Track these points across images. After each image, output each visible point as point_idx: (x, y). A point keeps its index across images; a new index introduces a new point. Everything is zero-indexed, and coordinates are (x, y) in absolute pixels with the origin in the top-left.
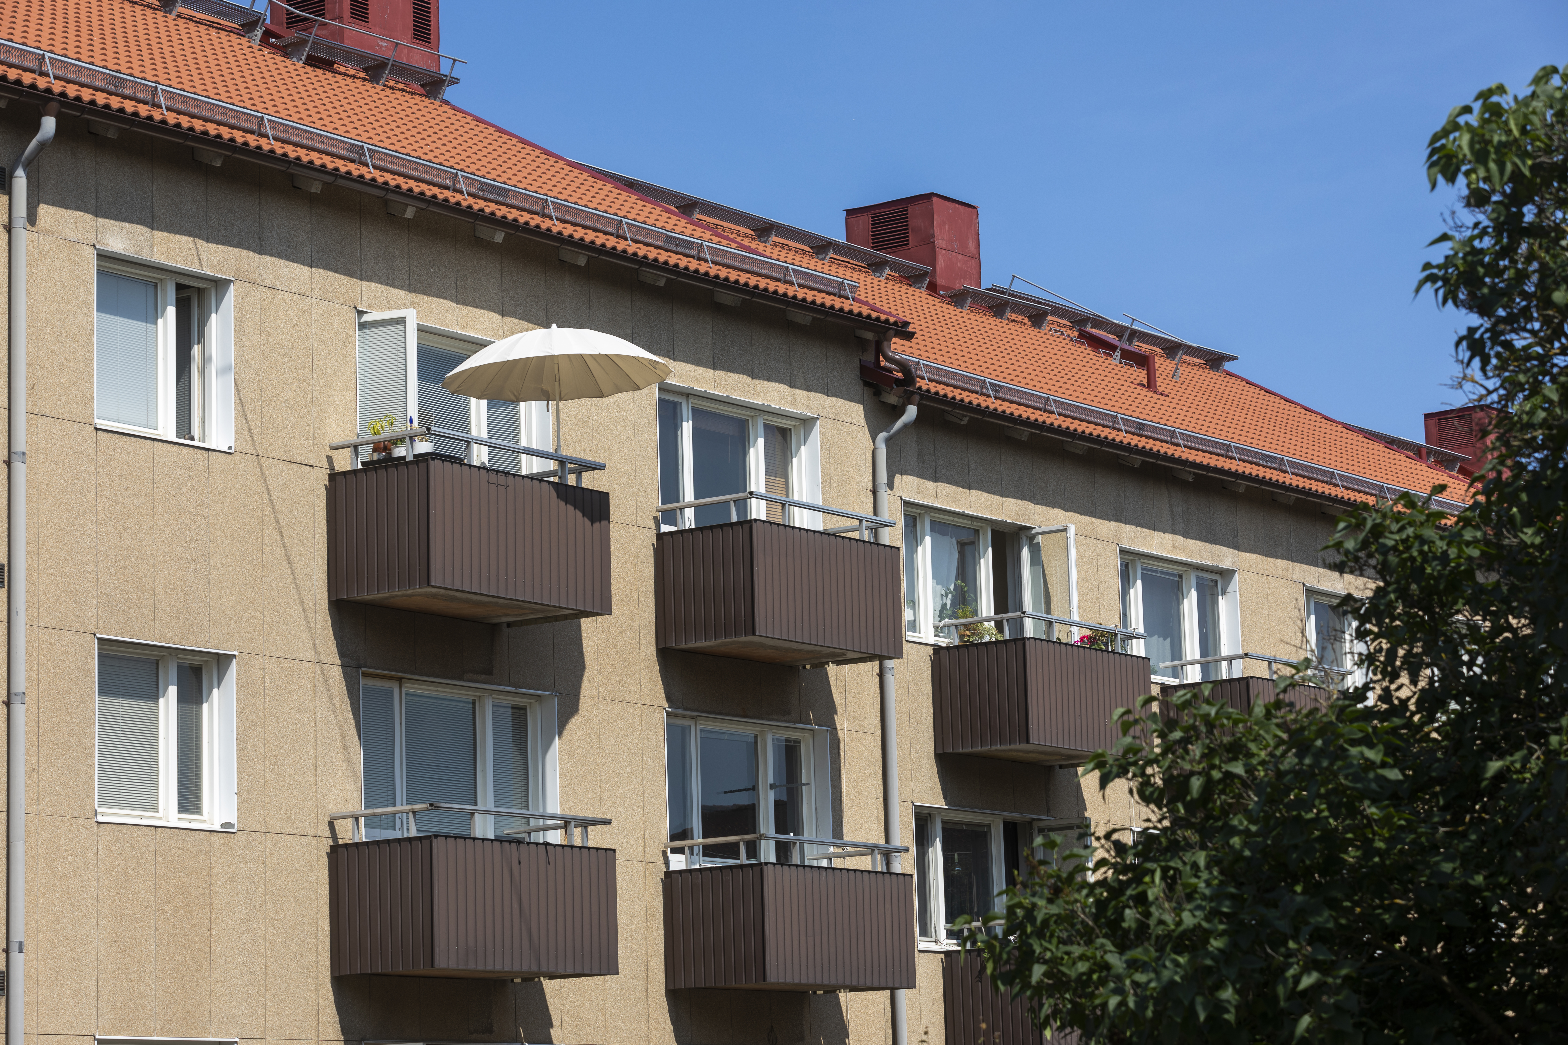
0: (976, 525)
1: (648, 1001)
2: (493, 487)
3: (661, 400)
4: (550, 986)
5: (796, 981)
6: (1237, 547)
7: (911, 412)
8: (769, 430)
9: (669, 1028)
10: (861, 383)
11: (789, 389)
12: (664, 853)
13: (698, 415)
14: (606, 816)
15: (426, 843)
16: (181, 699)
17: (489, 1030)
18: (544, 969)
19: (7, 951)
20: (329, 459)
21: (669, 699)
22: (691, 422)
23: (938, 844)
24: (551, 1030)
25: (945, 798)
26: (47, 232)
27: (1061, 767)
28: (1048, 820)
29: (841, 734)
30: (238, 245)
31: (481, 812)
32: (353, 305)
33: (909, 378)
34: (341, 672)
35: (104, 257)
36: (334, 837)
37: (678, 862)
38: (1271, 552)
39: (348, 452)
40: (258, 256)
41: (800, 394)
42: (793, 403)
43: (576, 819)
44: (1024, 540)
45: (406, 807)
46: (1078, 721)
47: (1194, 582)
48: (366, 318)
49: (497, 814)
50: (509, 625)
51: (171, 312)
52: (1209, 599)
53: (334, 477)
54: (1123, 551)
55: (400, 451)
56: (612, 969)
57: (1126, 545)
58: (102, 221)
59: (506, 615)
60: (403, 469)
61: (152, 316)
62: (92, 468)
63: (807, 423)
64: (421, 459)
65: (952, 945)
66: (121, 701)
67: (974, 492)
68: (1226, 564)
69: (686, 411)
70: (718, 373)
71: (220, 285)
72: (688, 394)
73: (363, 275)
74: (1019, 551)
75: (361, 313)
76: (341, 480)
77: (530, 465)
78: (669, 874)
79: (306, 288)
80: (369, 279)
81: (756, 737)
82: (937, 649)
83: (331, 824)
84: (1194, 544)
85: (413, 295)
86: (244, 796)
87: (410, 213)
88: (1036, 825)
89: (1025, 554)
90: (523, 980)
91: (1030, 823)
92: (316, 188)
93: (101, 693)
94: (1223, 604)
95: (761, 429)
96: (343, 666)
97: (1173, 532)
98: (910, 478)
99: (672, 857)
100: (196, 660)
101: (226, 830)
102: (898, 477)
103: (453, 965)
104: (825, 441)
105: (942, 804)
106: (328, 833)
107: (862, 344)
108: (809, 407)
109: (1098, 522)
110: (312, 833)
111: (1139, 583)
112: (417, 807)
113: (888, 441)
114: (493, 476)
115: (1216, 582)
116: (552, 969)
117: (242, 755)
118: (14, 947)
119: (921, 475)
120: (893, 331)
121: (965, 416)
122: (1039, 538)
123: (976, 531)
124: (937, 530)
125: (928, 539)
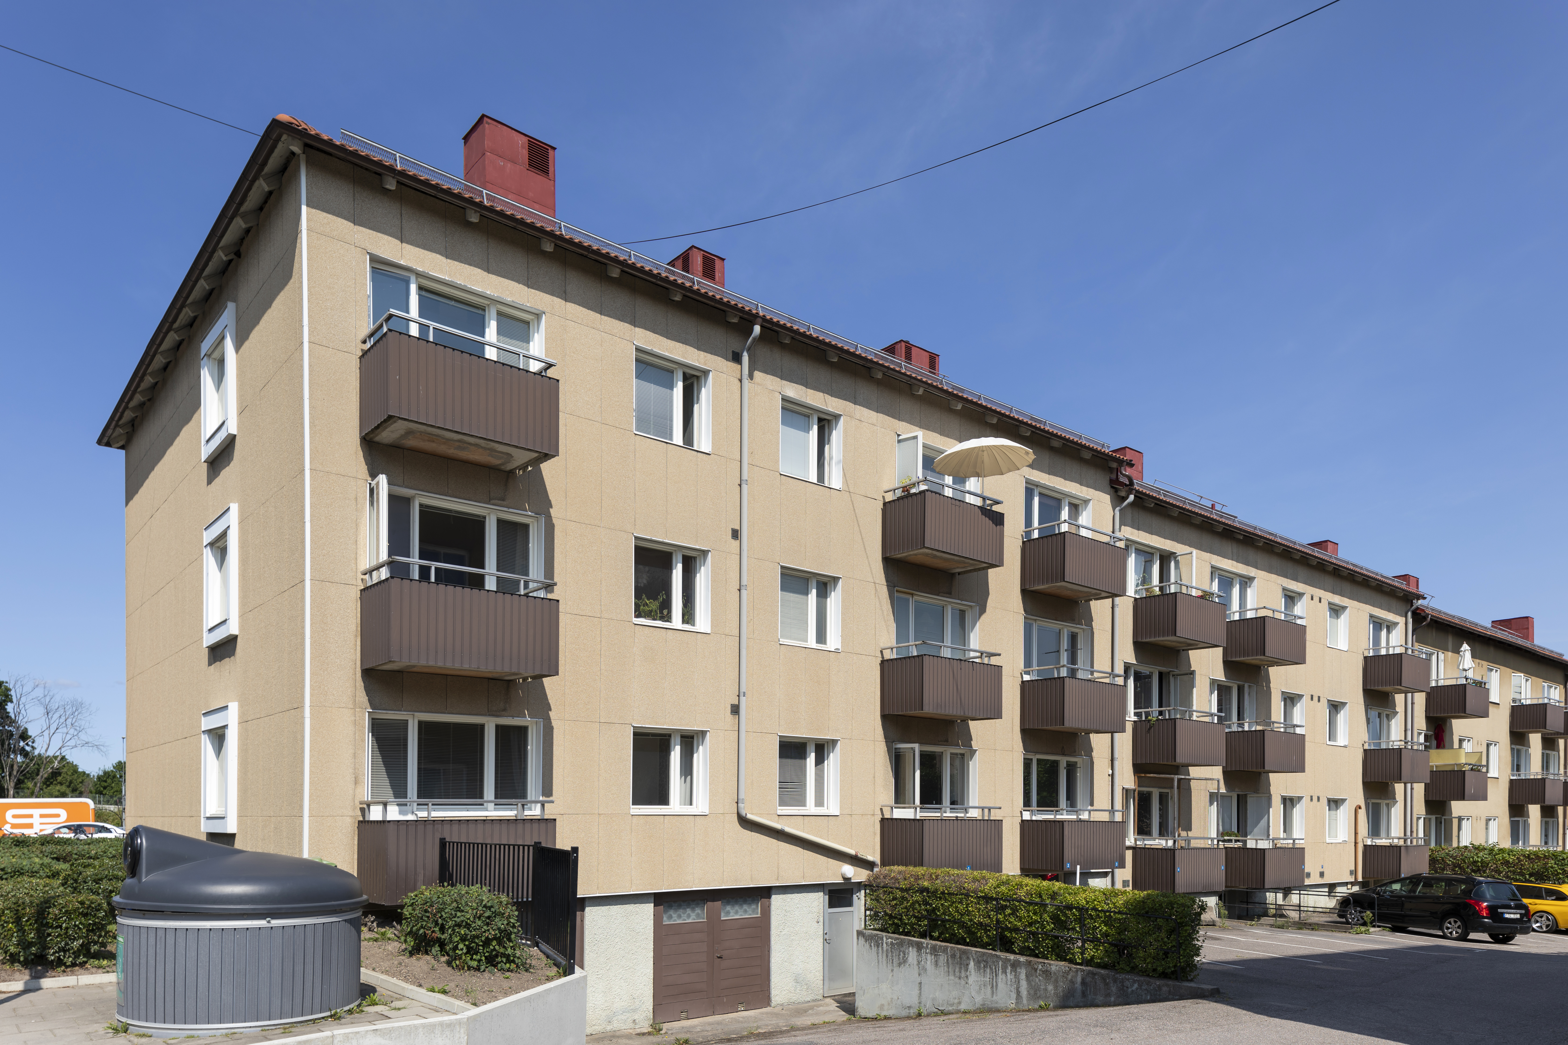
0: (1153, 550)
1: (1012, 733)
2: (953, 506)
3: (1026, 488)
4: (972, 724)
5: (1077, 726)
6: (1257, 568)
7: (1132, 498)
8: (1070, 504)
9: (1021, 744)
10: (1109, 486)
11: (1080, 486)
12: (1021, 673)
13: (1041, 495)
14: (999, 652)
15: (921, 658)
16: (818, 596)
17: (947, 741)
18: (970, 715)
19: (739, 696)
20: (883, 497)
21: (1025, 611)
22: (1038, 497)
23: (1132, 677)
24: (972, 743)
25: (1136, 660)
26: (758, 384)
27: (1183, 649)
28: (1177, 672)
29: (1094, 630)
30: (845, 400)
31: (945, 646)
32: (894, 431)
33: (1131, 483)
34: (886, 588)
35: (785, 399)
36: (883, 657)
37: (1027, 678)
38: (1270, 571)
39: (891, 493)
40: (854, 405)
41: (1084, 488)
42: (1081, 492)
43: (986, 653)
44: (1172, 558)
45: (913, 643)
47: (1238, 582)
48: (901, 438)
49: (952, 648)
50: (959, 574)
51: (815, 428)
52: (1243, 590)
53: (885, 504)
54: (1212, 566)
55: (913, 491)
56: (999, 716)
57: (1213, 563)
58: (784, 382)
59: (958, 568)
60: (914, 497)
61: (807, 430)
62: (779, 491)
63: (1086, 502)
64: (923, 492)
65: (1135, 719)
66: (792, 594)
67: (1154, 536)
68: (1252, 575)
69: (1036, 493)
70: (1051, 476)
71: (837, 417)
72: (1037, 485)
73: (900, 418)
74: (1170, 563)
75: (899, 435)
76: (888, 505)
77: (970, 499)
78: (1023, 682)
79: (875, 422)
80: (902, 421)
81: (1060, 630)
82: (1136, 599)
83: (881, 652)
84: (1240, 565)
86: (844, 638)
87: (921, 392)
88: (1172, 674)
89: (1173, 564)
90: (961, 721)
91: (1169, 673)
92: (879, 376)
93: (782, 590)
94: (1249, 590)
95: (1067, 504)
96: (887, 585)
97: (1232, 560)
98: (1128, 528)
99: (1024, 676)
100: (825, 579)
101: (837, 651)
102: (1123, 527)
103: (931, 711)
104: (1093, 510)
105: (1135, 662)
106: (880, 656)
107: (1111, 470)
108: (1088, 495)
109: (1204, 553)
110: (874, 655)
111: (1217, 580)
112: (917, 643)
113: (1120, 511)
114: (953, 501)
115: (1247, 583)
116: (974, 715)
117: (843, 620)
118: (742, 694)
119: (1133, 527)
120: (1125, 463)
121: (1153, 502)
122: (1179, 558)
123: (1152, 554)
124: (1138, 551)
125: (1133, 555)
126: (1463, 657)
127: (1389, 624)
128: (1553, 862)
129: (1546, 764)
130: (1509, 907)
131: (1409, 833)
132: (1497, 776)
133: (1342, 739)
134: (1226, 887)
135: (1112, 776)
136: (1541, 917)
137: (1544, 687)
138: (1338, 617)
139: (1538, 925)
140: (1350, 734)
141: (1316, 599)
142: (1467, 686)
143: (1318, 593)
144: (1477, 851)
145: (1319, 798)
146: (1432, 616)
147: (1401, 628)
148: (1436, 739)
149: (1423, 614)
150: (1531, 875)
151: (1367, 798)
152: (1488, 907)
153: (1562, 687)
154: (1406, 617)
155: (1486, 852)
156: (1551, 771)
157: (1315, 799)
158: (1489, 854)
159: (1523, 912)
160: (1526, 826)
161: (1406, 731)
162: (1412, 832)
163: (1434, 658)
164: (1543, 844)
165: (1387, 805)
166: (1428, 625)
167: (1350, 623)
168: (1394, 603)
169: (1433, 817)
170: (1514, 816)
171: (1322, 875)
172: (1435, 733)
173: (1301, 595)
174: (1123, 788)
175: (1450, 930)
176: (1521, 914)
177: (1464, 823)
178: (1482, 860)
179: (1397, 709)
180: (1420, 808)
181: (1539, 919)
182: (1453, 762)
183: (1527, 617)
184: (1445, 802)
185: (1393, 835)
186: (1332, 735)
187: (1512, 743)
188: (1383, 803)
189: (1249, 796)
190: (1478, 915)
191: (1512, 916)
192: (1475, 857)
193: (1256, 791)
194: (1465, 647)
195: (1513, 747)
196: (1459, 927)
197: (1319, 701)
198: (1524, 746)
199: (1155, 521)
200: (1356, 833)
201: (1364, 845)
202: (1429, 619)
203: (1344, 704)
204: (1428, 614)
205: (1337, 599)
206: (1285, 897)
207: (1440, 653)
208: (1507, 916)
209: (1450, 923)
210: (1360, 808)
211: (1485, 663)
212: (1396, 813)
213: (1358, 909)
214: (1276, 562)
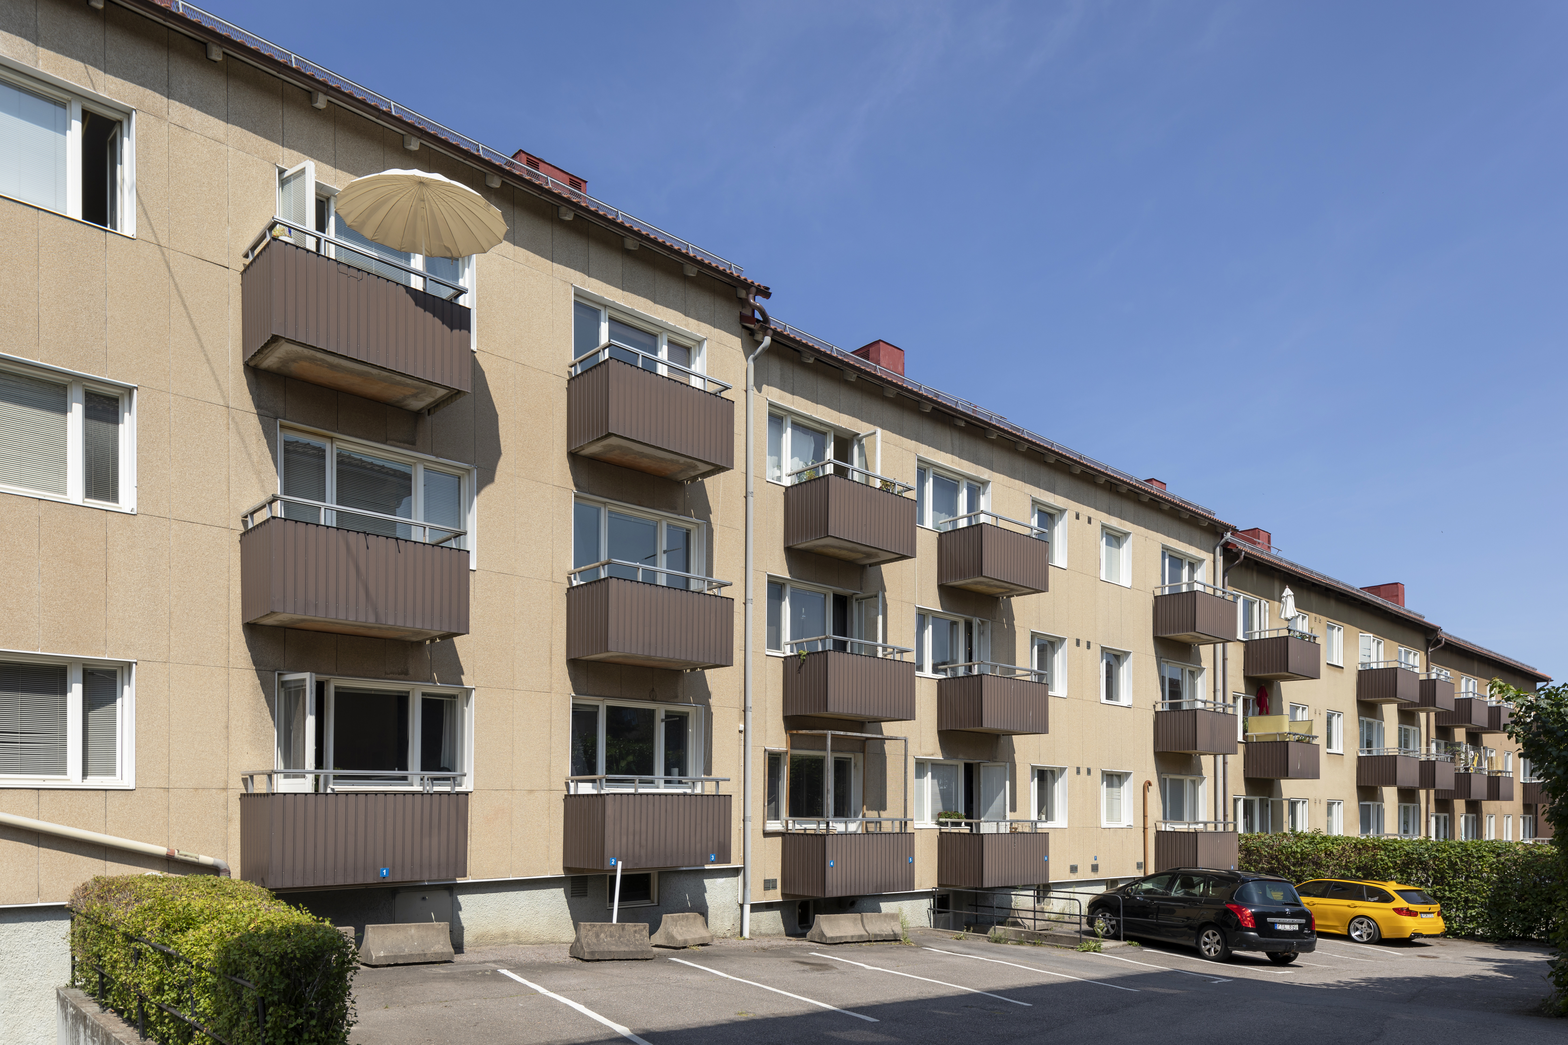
0: (823, 429)
1: (551, 666)
2: (343, 276)
3: (576, 302)
6: (992, 469)
7: (767, 340)
8: (672, 342)
10: (740, 326)
11: (684, 316)
12: (569, 574)
13: (612, 320)
16: (88, 416)
17: (405, 672)
20: (243, 265)
21: (577, 485)
22: (607, 323)
23: (787, 600)
24: (462, 677)
25: (790, 573)
27: (870, 565)
28: (861, 595)
29: (715, 527)
30: (141, 84)
32: (274, 162)
33: (766, 320)
34: (257, 419)
36: (245, 529)
37: (573, 583)
38: (1013, 476)
40: (165, 99)
41: (692, 321)
42: (688, 326)
44: (855, 442)
46: (864, 528)
47: (965, 485)
48: (286, 174)
52: (974, 496)
53: (243, 275)
54: (920, 460)
57: (922, 456)
61: (61, 127)
63: (699, 342)
65: (787, 654)
67: (820, 406)
68: (986, 478)
69: (604, 315)
70: (625, 293)
71: (124, 113)
72: (604, 303)
73: (285, 143)
74: (853, 448)
75: (282, 170)
78: (570, 587)
79: (222, 137)
80: (290, 147)
81: (653, 521)
82: (787, 488)
84: (965, 463)
85: (338, 170)
86: (146, 490)
88: (855, 597)
89: (856, 449)
91: (850, 595)
94: (982, 498)
95: (666, 340)
96: (258, 414)
97: (952, 454)
98: (775, 389)
99: (575, 578)
101: (129, 513)
102: (763, 385)
104: (710, 355)
105: (788, 577)
106: (241, 527)
107: (736, 299)
108: (699, 331)
109: (904, 439)
110: (225, 525)
111: (930, 480)
113: (755, 360)
114: (343, 268)
115: (980, 488)
117: (143, 461)
119: (783, 388)
120: (753, 290)
121: (812, 356)
122: (864, 441)
123: (825, 434)
124: (795, 426)
125: (789, 430)
126: (1285, 604)
127: (1193, 561)
128: (1382, 852)
129: (1404, 740)
130: (1283, 915)
131: (1220, 817)
132: (1342, 753)
133: (1125, 697)
134: (939, 885)
135: (744, 732)
136: (1362, 923)
137: (1400, 652)
138: (1119, 546)
139: (1358, 933)
140: (1134, 692)
141: (1083, 519)
142: (1290, 638)
143: (1086, 511)
144: (1296, 840)
145: (1089, 771)
146: (1246, 553)
147: (1207, 565)
148: (1259, 705)
149: (1235, 550)
150: (1358, 869)
151: (1159, 773)
152: (1254, 915)
153: (1423, 653)
154: (1214, 553)
155: (1306, 841)
156: (1411, 748)
157: (1084, 771)
158: (1310, 843)
159: (1303, 921)
160: (1380, 812)
161: (1215, 692)
162: (1225, 816)
163: (1256, 607)
164: (1402, 832)
165: (1193, 782)
166: (1241, 565)
167: (1133, 553)
168: (1197, 535)
169: (1256, 799)
170: (1365, 800)
171: (1095, 868)
172: (1257, 698)
173: (1062, 511)
174: (765, 750)
175: (1208, 947)
176: (1299, 924)
177: (1299, 806)
178: (1302, 850)
179: (1204, 665)
180: (1237, 787)
181: (1359, 926)
182: (1275, 732)
183: (1396, 584)
184: (1273, 780)
185: (1201, 818)
186: (1111, 692)
187: (1360, 715)
188: (1187, 780)
189: (982, 765)
190: (1239, 927)
191: (1287, 928)
192: (1294, 847)
193: (993, 758)
194: (1288, 591)
195: (1361, 718)
196: (1218, 943)
197: (1089, 647)
198: (1375, 718)
199: (823, 386)
200: (1145, 816)
201: (1157, 832)
202: (1242, 557)
203: (1127, 654)
204: (1242, 551)
205: (1114, 522)
206: (1039, 899)
207: (1263, 602)
208: (1280, 927)
209: (1208, 937)
210: (1150, 784)
211: (1324, 619)
212: (1205, 791)
213: (1108, 915)
214: (1020, 464)
